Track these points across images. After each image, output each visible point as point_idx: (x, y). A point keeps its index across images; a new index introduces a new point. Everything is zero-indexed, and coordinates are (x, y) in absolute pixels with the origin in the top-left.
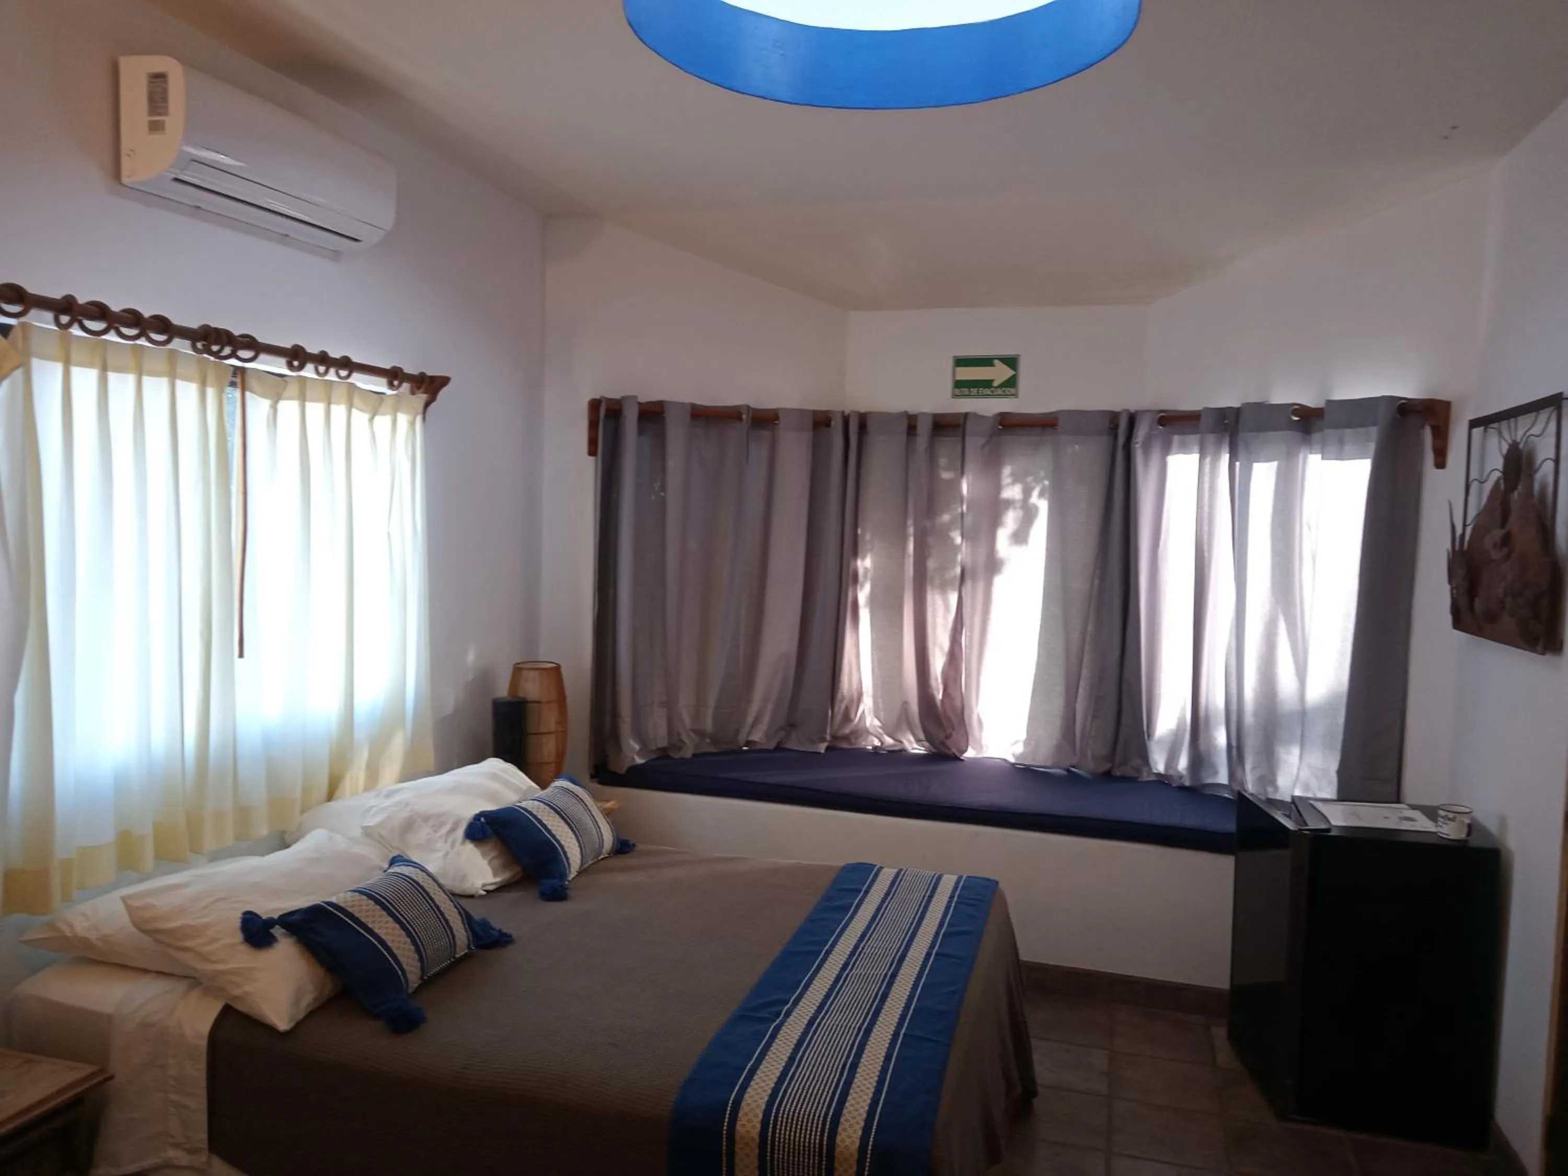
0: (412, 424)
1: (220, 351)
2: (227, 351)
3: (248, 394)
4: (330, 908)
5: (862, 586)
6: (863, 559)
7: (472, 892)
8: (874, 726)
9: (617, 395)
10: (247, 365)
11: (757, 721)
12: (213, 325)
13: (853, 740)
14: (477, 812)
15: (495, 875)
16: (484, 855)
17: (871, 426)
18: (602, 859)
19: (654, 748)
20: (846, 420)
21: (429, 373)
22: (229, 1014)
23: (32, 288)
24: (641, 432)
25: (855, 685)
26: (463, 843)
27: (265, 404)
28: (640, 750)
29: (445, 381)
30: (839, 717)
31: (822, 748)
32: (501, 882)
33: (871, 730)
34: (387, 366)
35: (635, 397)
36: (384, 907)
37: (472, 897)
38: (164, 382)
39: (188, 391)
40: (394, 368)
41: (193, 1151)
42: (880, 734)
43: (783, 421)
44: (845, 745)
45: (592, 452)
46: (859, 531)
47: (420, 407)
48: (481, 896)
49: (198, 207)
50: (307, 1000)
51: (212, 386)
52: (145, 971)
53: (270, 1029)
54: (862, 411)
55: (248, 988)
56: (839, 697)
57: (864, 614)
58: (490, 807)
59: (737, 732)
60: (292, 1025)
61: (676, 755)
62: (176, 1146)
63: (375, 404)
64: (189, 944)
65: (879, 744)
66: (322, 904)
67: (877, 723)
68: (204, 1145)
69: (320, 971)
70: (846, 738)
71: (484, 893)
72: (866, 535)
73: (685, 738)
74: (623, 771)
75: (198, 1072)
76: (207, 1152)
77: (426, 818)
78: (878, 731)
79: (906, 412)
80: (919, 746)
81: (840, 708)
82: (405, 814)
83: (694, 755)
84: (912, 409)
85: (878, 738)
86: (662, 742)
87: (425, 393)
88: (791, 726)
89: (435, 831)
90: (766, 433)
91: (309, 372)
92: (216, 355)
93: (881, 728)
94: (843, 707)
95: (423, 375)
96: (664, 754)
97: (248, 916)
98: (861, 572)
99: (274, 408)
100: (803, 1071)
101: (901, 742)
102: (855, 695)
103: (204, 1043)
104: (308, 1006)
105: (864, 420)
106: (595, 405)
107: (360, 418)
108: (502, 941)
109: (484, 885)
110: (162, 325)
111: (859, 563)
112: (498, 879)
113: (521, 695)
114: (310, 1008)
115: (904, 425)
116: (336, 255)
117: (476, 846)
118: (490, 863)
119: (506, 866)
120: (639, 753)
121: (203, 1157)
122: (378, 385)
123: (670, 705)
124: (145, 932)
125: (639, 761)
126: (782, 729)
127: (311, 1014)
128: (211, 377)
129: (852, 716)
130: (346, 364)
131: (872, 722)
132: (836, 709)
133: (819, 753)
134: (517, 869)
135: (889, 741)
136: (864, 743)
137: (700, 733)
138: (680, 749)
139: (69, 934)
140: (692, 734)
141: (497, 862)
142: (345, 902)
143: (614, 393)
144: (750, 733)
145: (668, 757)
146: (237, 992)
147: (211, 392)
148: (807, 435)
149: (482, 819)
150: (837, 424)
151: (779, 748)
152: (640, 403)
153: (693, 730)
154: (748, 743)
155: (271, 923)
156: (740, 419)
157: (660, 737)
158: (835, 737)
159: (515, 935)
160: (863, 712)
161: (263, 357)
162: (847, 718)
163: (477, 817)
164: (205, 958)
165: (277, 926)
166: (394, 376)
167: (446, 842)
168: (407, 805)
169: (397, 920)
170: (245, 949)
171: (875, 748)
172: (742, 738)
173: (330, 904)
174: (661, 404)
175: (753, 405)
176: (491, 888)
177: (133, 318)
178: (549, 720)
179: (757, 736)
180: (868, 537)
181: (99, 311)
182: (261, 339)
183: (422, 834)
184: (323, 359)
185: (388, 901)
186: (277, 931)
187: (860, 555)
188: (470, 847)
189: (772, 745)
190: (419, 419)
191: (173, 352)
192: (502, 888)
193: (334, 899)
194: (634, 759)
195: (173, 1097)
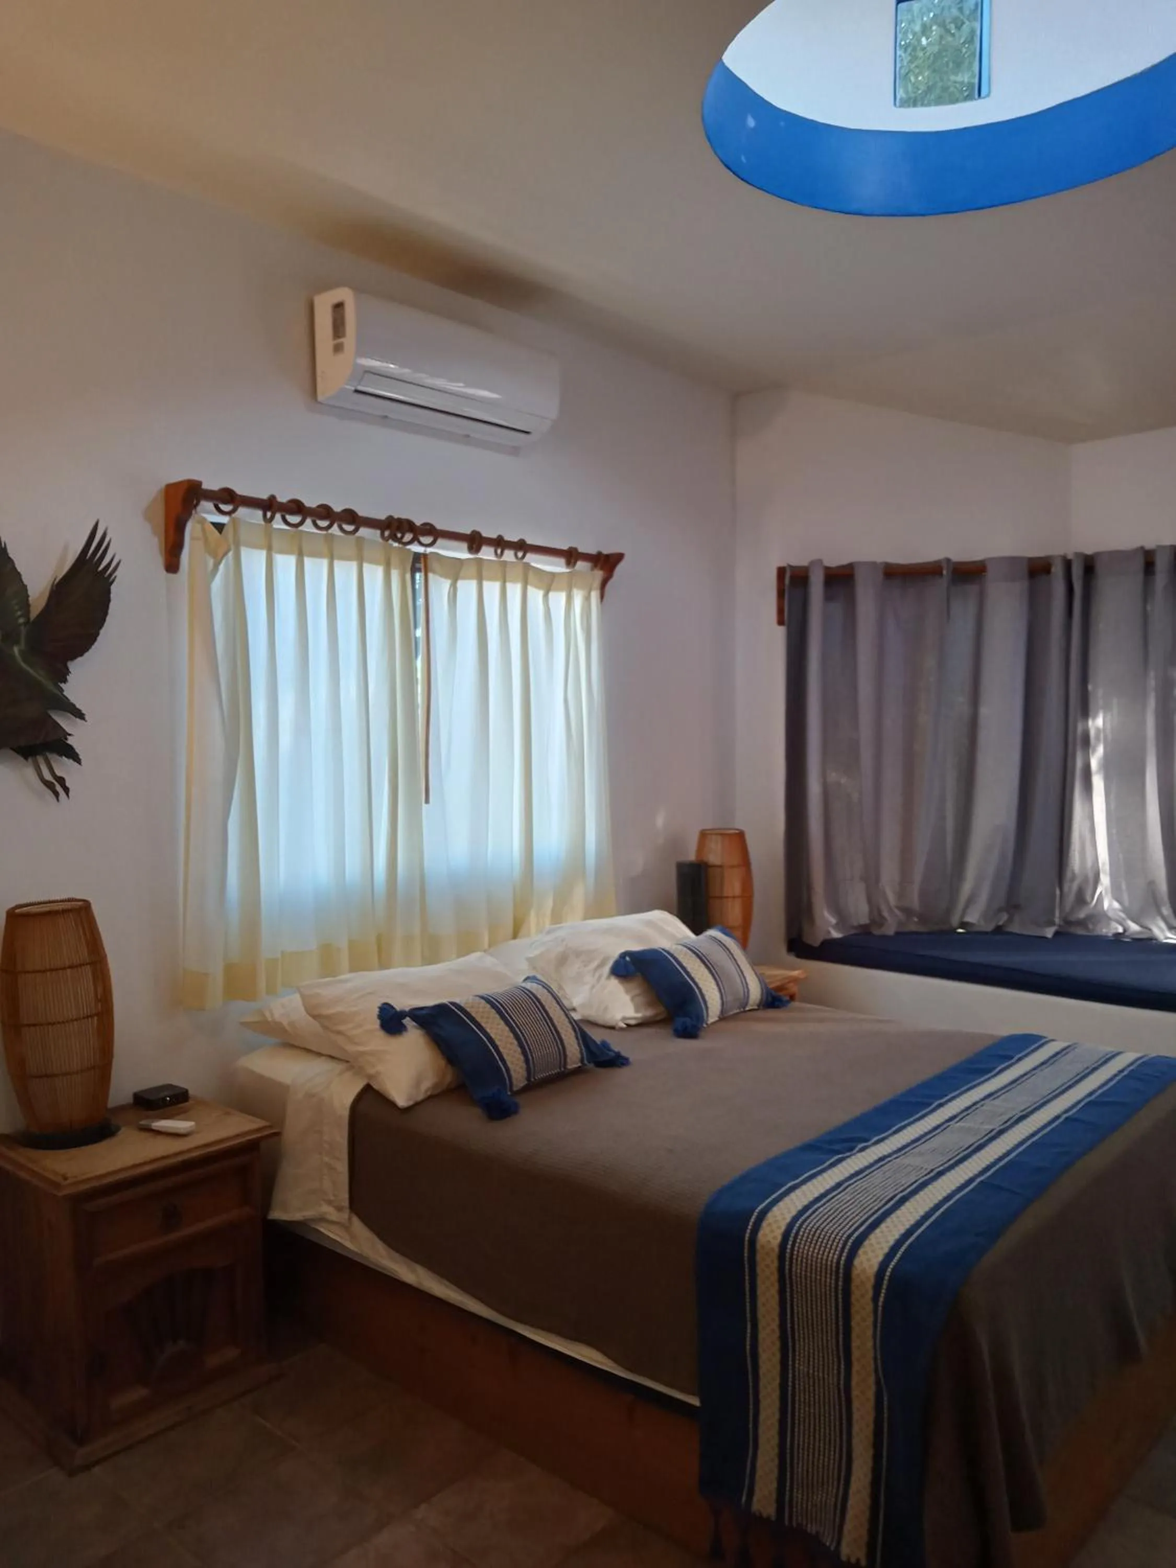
0: (587, 599)
1: (402, 537)
2: (408, 537)
3: (431, 575)
4: (453, 1008)
5: (1094, 751)
6: (1094, 718)
7: (612, 1023)
8: (1115, 910)
9: (804, 563)
10: (429, 550)
11: (970, 901)
12: (396, 517)
13: (1091, 926)
14: (623, 950)
15: (637, 1011)
16: (627, 992)
17: (1100, 569)
18: (750, 1010)
19: (855, 924)
20: (1068, 564)
21: (605, 552)
22: (368, 1089)
23: (240, 490)
24: (829, 597)
25: (1089, 863)
26: (608, 978)
27: (446, 584)
28: (837, 924)
29: (619, 557)
30: (1071, 899)
31: (1049, 933)
32: (641, 1018)
33: (1110, 914)
34: (565, 547)
35: (820, 561)
36: (499, 1012)
37: (612, 1028)
38: (354, 565)
39: (374, 574)
40: (571, 548)
41: (339, 1209)
42: (1124, 919)
43: (991, 574)
44: (1080, 931)
45: (781, 622)
46: (1090, 687)
47: (597, 583)
48: (621, 1029)
49: (386, 417)
50: (427, 1085)
51: (395, 568)
52: (319, 1054)
53: (392, 1104)
54: (1089, 551)
55: (380, 1068)
56: (1069, 875)
57: (1098, 783)
58: (636, 947)
59: (949, 911)
60: (411, 1103)
61: (877, 932)
62: (330, 1203)
63: (549, 582)
64: (342, 1028)
65: (1120, 930)
66: (449, 1004)
67: (1116, 905)
68: (346, 1203)
69: (442, 1062)
70: (1082, 923)
71: (625, 1026)
72: (1098, 690)
73: (886, 914)
74: (816, 943)
75: (341, 1138)
76: (348, 1211)
77: (578, 954)
78: (1120, 917)
79: (1142, 548)
80: (1172, 934)
81: (1070, 888)
82: (560, 949)
83: (898, 934)
84: (1149, 545)
85: (1121, 924)
86: (864, 920)
87: (602, 569)
88: (1012, 905)
89: (585, 966)
90: (973, 589)
91: (487, 553)
92: (399, 541)
93: (1121, 911)
94: (1075, 886)
95: (599, 554)
96: (865, 931)
97: (385, 1006)
98: (1092, 733)
99: (454, 586)
100: (845, 1196)
101: (1150, 930)
102: (1091, 875)
103: (345, 1113)
104: (426, 1091)
105: (1090, 565)
106: (781, 572)
107: (536, 595)
108: (617, 1061)
109: (624, 1019)
110: (350, 517)
111: (1090, 722)
112: (639, 1015)
113: (705, 859)
114: (429, 1093)
115: (1139, 563)
116: (515, 451)
117: (621, 983)
118: (632, 999)
119: (650, 1004)
120: (837, 927)
121: (345, 1215)
122: (556, 566)
123: (871, 879)
124: (315, 1017)
125: (836, 935)
126: (1000, 910)
127: (430, 1098)
128: (395, 560)
129: (1088, 898)
130: (522, 547)
131: (1110, 905)
132: (1066, 889)
133: (1046, 938)
134: (661, 1009)
135: (1134, 927)
136: (1104, 931)
137: (908, 911)
138: (881, 925)
139: (270, 1019)
140: (897, 912)
141: (640, 1000)
142: (466, 1003)
143: (799, 560)
144: (963, 915)
145: (870, 933)
146: (372, 1071)
147: (395, 575)
148: (1020, 587)
149: (628, 959)
150: (1058, 570)
151: (999, 930)
152: (827, 569)
153: (898, 908)
154: (963, 925)
155: (402, 1015)
156: (941, 574)
157: (860, 912)
158: (1067, 922)
159: (631, 1060)
160: (1101, 893)
161: (440, 541)
162: (1081, 900)
163: (623, 955)
164: (350, 1039)
165: (408, 1018)
166: (571, 556)
167: (593, 976)
168: (563, 941)
169: (507, 1023)
170: (381, 1034)
171: (1118, 935)
172: (955, 921)
173: (453, 1004)
174: (851, 566)
175: (956, 557)
176: (633, 1022)
177: (325, 513)
178: (733, 886)
179: (972, 917)
180: (1100, 692)
181: (297, 507)
182: (439, 526)
183: (574, 968)
184: (500, 543)
185: (502, 1005)
186: (407, 1021)
187: (1091, 713)
188: (614, 982)
189: (990, 927)
190: (595, 595)
191: (361, 540)
192: (642, 1024)
193: (457, 1000)
194: (829, 932)
195: (326, 1159)
